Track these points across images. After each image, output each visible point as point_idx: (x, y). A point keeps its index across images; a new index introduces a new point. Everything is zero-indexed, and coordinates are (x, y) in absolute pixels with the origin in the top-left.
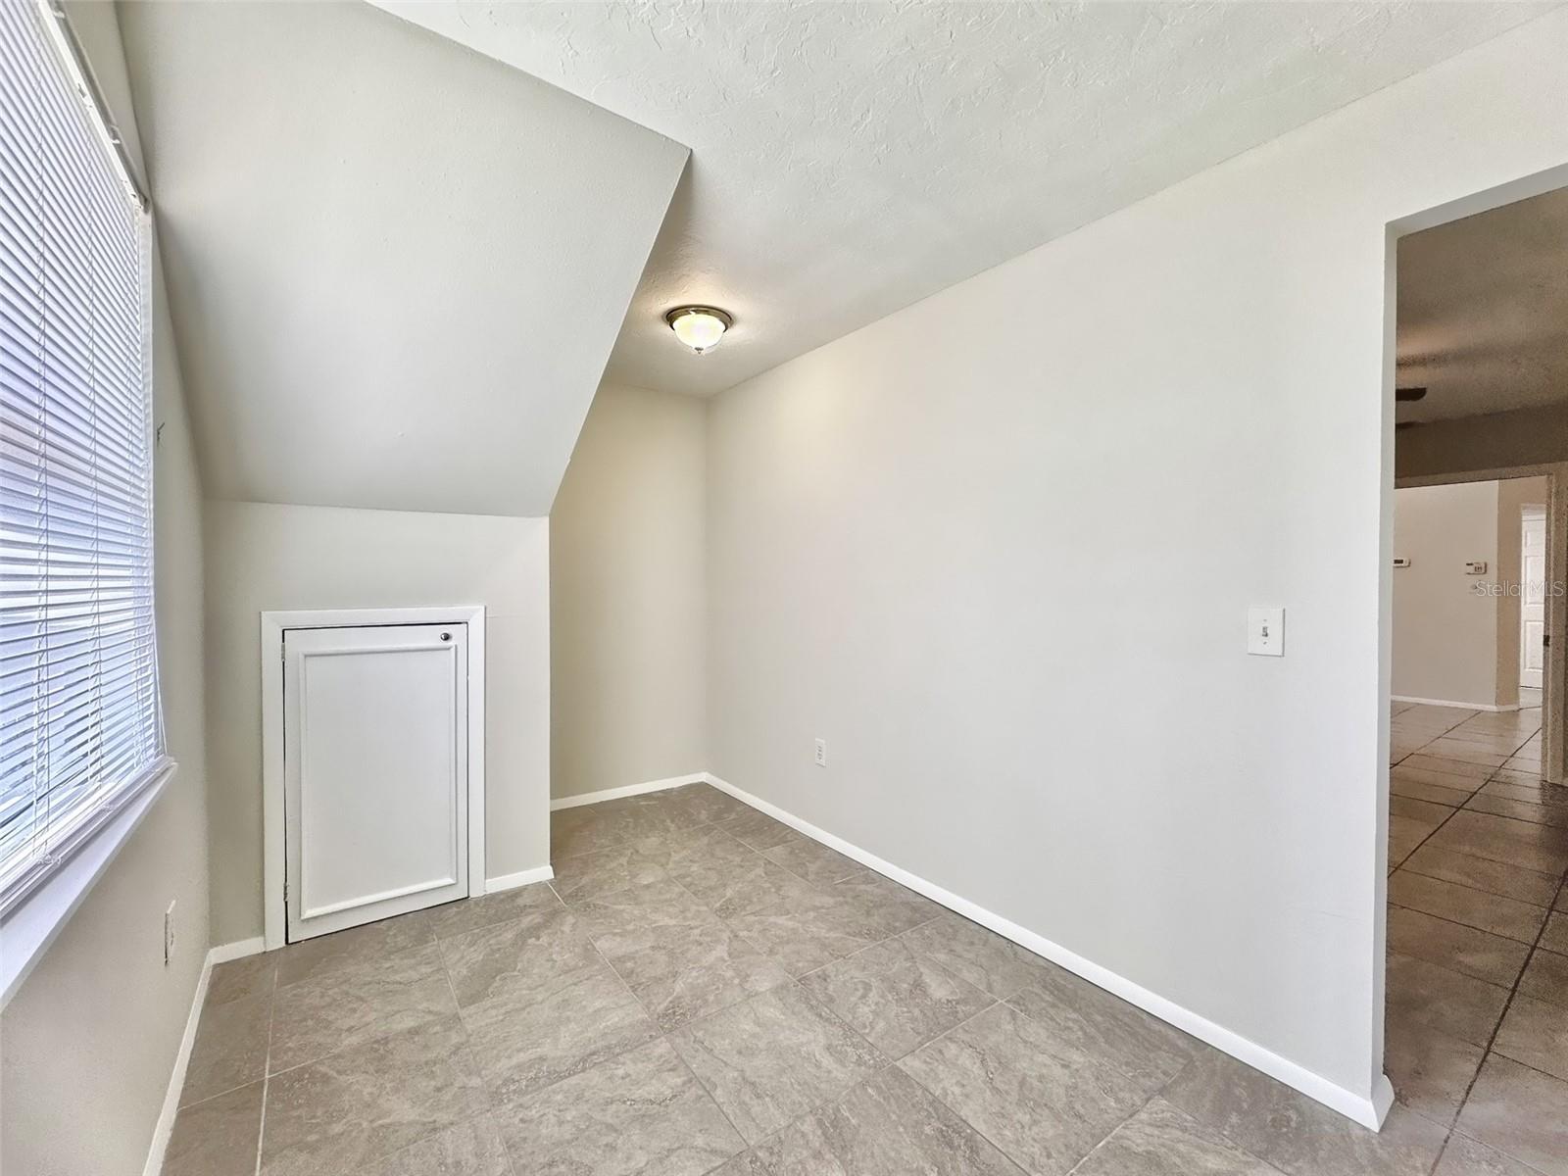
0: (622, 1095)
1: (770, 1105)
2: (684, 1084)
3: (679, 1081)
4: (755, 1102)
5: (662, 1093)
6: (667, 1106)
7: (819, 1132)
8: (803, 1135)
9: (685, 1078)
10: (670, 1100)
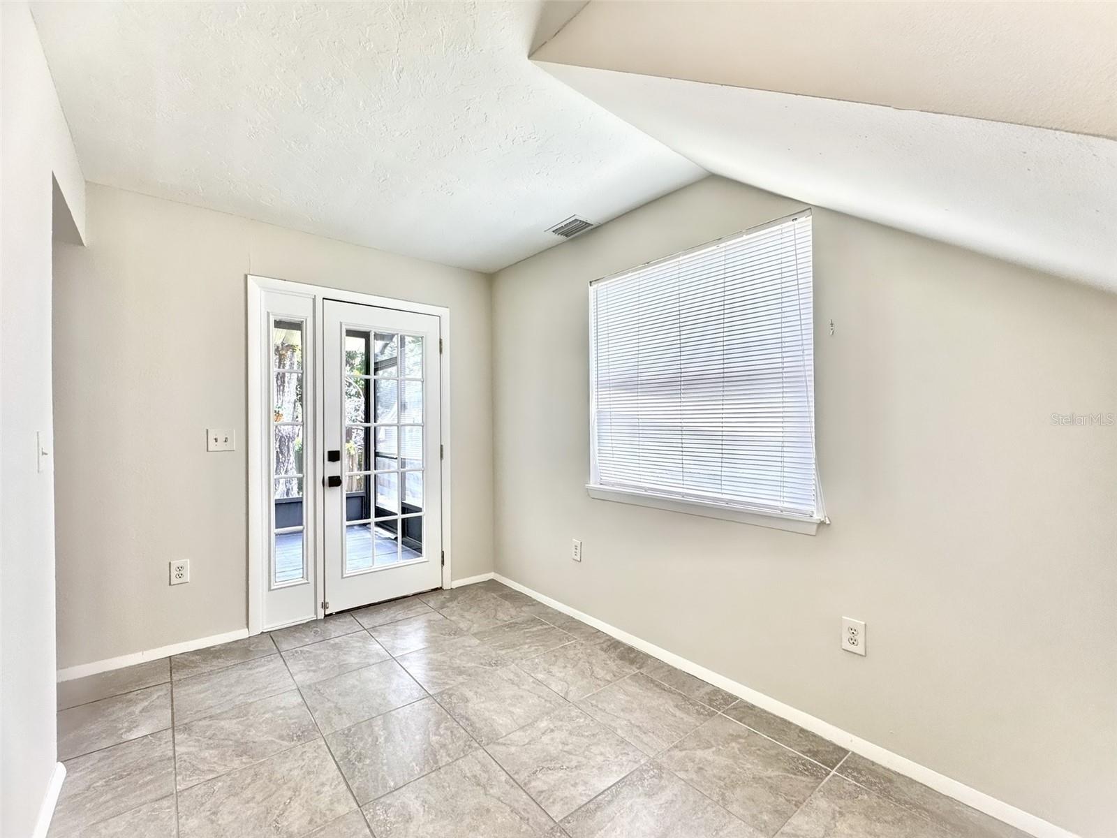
0: (572, 772)
1: (467, 771)
2: (529, 782)
3: (533, 784)
4: (478, 773)
5: (543, 774)
6: (538, 767)
7: (438, 757)
8: (449, 755)
9: (529, 786)
10: (537, 771)
